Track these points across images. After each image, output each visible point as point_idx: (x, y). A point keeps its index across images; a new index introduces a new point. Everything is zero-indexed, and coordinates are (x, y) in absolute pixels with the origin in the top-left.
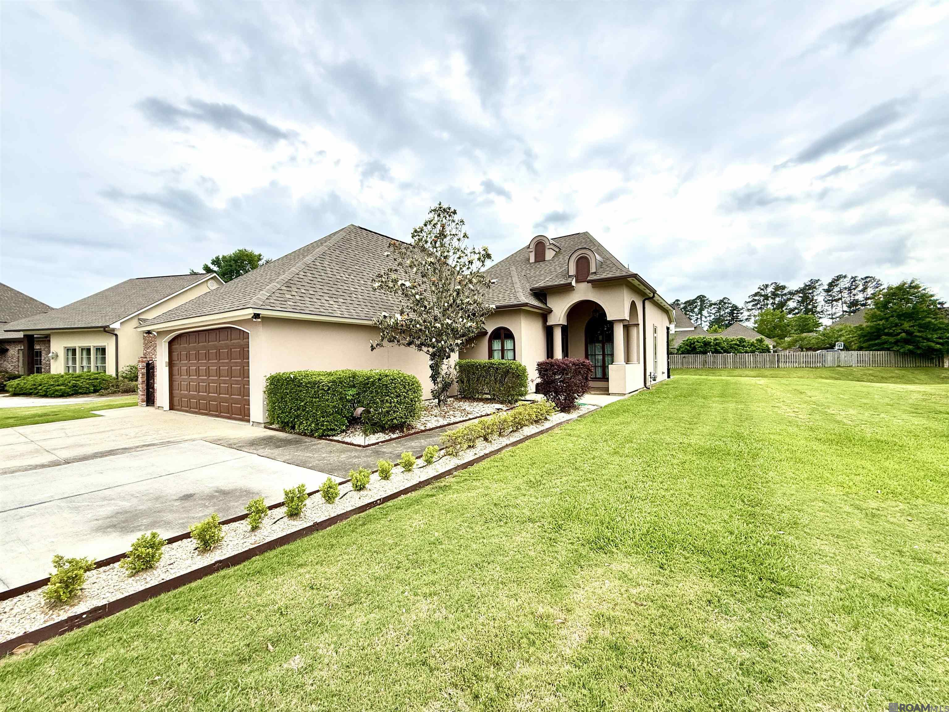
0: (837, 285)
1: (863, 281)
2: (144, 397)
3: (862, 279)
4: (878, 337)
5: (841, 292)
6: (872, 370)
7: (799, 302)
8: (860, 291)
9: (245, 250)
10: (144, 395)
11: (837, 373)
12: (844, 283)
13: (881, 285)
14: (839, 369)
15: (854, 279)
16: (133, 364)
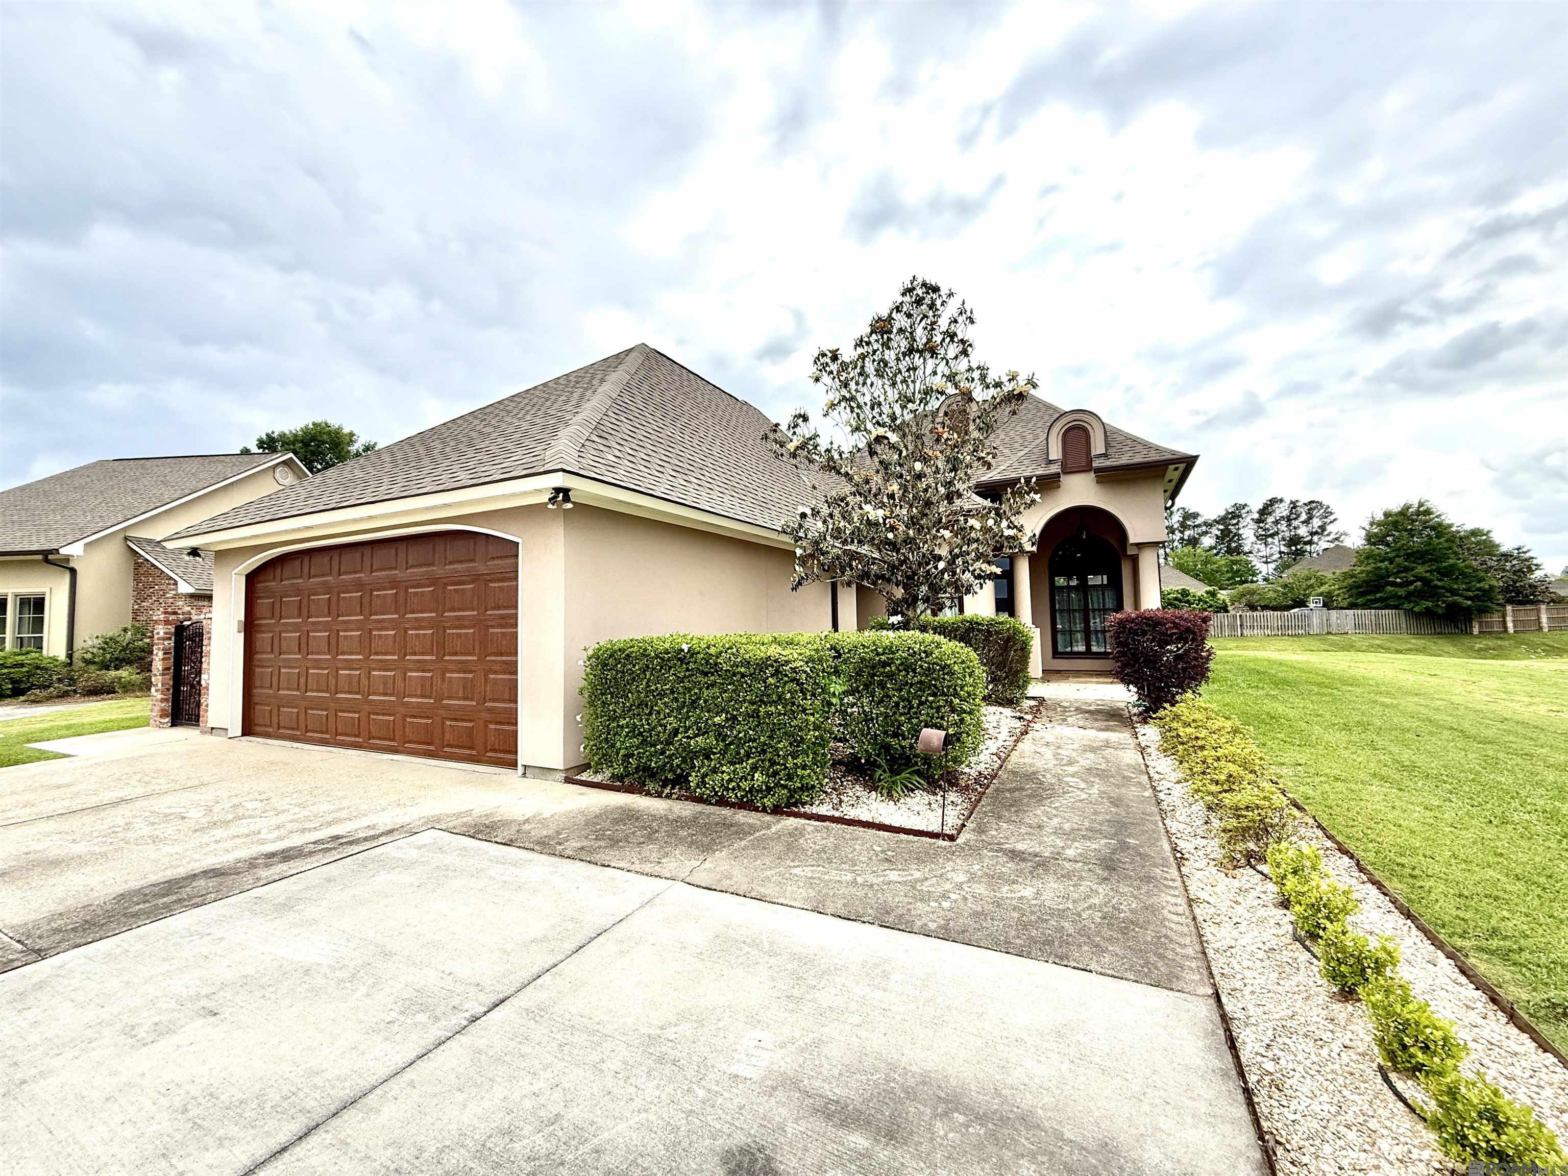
0: (1270, 514)
1: (1307, 508)
2: (168, 706)
3: (1305, 504)
4: (1379, 588)
5: (1277, 522)
6: (1378, 639)
7: (1218, 537)
8: (1303, 522)
9: (326, 424)
10: (166, 700)
11: (1331, 645)
12: (1282, 510)
13: (1332, 513)
14: (1331, 637)
15: (1294, 505)
16: (110, 634)
